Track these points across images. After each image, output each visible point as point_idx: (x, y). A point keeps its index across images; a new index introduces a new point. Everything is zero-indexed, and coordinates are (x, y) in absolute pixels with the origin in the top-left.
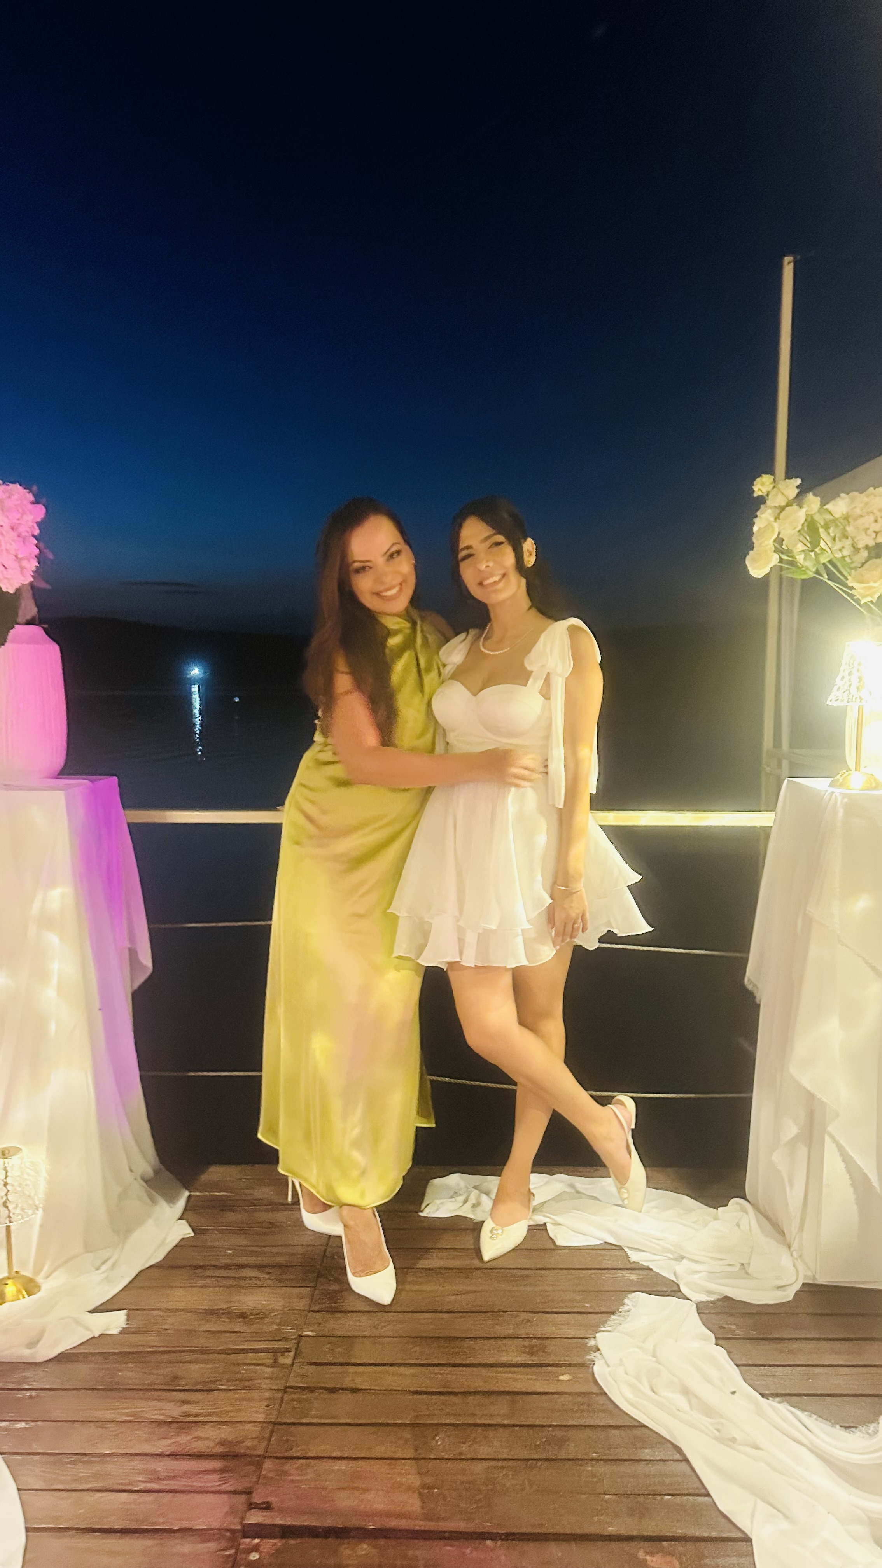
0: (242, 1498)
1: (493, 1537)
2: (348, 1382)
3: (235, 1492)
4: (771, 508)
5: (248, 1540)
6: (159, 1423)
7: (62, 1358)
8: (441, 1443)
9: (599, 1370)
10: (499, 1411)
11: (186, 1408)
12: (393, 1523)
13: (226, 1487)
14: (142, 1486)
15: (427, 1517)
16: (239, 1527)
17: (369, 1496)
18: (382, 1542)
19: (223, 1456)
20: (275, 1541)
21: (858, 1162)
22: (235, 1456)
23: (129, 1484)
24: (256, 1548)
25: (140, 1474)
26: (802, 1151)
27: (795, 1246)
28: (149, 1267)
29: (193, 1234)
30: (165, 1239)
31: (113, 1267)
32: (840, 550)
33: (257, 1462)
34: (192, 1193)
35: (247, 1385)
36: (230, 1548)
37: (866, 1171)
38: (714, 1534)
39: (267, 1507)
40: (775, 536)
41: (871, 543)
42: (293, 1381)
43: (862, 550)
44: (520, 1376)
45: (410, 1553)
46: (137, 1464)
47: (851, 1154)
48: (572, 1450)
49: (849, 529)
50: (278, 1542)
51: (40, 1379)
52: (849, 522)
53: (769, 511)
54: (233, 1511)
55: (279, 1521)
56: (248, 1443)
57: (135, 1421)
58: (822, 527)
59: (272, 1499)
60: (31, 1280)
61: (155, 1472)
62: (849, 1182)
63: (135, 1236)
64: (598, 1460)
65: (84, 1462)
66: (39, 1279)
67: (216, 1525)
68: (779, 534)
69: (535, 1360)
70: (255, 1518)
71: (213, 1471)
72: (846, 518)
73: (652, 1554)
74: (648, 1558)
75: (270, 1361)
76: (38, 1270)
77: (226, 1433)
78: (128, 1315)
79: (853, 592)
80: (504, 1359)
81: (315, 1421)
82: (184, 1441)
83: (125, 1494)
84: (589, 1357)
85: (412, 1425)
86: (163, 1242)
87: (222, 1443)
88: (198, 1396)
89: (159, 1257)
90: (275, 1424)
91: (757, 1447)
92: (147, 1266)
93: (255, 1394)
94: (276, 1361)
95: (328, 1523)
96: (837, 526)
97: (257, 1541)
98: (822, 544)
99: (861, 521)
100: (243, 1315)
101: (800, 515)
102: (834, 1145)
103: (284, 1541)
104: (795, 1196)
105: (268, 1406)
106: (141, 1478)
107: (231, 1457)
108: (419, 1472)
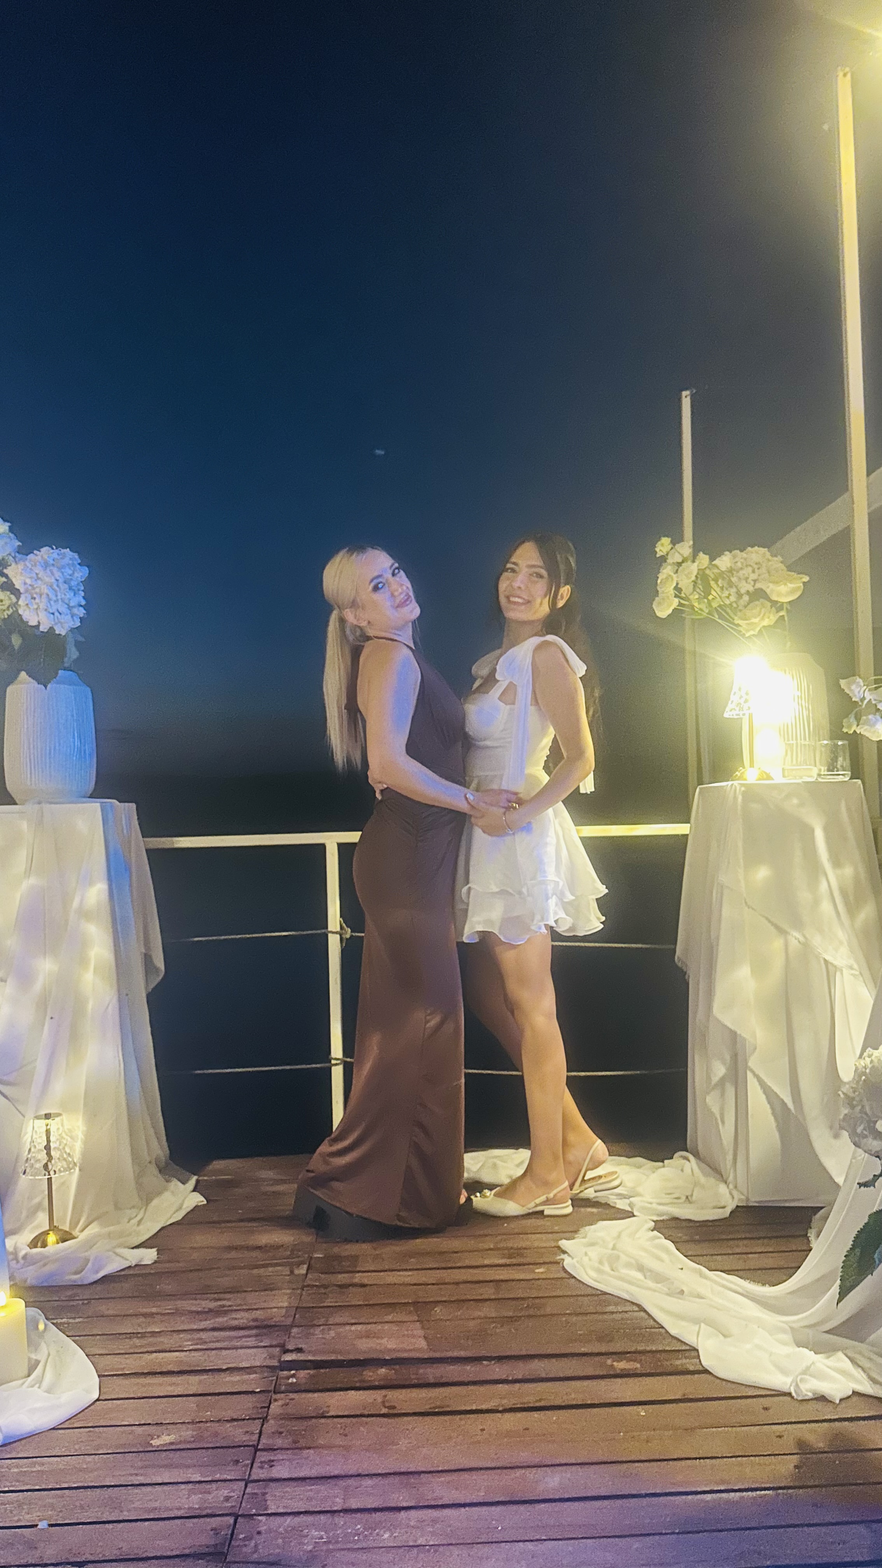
0: (278, 1349)
1: (489, 1358)
2: (356, 1280)
3: (271, 1346)
4: (670, 564)
5: (285, 1372)
6: (198, 1313)
7: (107, 1279)
8: (440, 1311)
9: (568, 1263)
10: (487, 1292)
11: (220, 1303)
12: (405, 1355)
13: (262, 1344)
14: (191, 1347)
15: (434, 1351)
16: (277, 1364)
17: (384, 1341)
18: (397, 1367)
19: (257, 1327)
20: (309, 1371)
21: (775, 1090)
22: (267, 1327)
23: (180, 1347)
24: (293, 1376)
25: (186, 1341)
26: (730, 1091)
27: (731, 1178)
28: (171, 1224)
29: (205, 1202)
30: (182, 1205)
31: (139, 1223)
32: (728, 597)
33: (286, 1329)
34: (201, 1178)
35: (269, 1288)
36: (272, 1376)
37: (782, 1096)
38: (668, 1348)
39: (299, 1350)
40: (674, 585)
41: (751, 589)
42: (308, 1282)
43: (744, 597)
44: (500, 1272)
45: (421, 1371)
46: (184, 1335)
47: (769, 1084)
48: (548, 1310)
49: (734, 579)
50: (312, 1372)
51: (88, 1293)
52: (733, 574)
53: (669, 567)
54: (272, 1357)
55: (310, 1358)
56: (277, 1319)
57: (177, 1313)
58: (713, 580)
59: (303, 1346)
60: (68, 1234)
61: (201, 1339)
62: (769, 1111)
63: (155, 1202)
64: (568, 1314)
65: (138, 1338)
66: (75, 1233)
67: (257, 1364)
68: (677, 584)
69: (514, 1261)
70: (288, 1357)
71: (249, 1336)
72: (731, 571)
73: (618, 1361)
74: (615, 1363)
75: (288, 1273)
77: (258, 1314)
78: (159, 1251)
79: (740, 628)
80: (486, 1262)
81: (331, 1304)
82: (221, 1320)
83: (178, 1353)
84: (558, 1258)
85: (415, 1303)
86: (180, 1208)
87: (255, 1320)
88: (228, 1296)
89: (179, 1216)
90: (298, 1308)
91: (702, 1297)
92: (168, 1223)
93: (279, 1292)
94: (292, 1272)
95: (352, 1357)
96: (723, 579)
97: (293, 1372)
98: (713, 592)
99: (741, 572)
100: (259, 1248)
101: (694, 568)
102: (755, 1080)
103: (315, 1371)
104: (727, 1131)
105: (290, 1298)
106: (189, 1343)
107: (264, 1327)
108: (423, 1328)
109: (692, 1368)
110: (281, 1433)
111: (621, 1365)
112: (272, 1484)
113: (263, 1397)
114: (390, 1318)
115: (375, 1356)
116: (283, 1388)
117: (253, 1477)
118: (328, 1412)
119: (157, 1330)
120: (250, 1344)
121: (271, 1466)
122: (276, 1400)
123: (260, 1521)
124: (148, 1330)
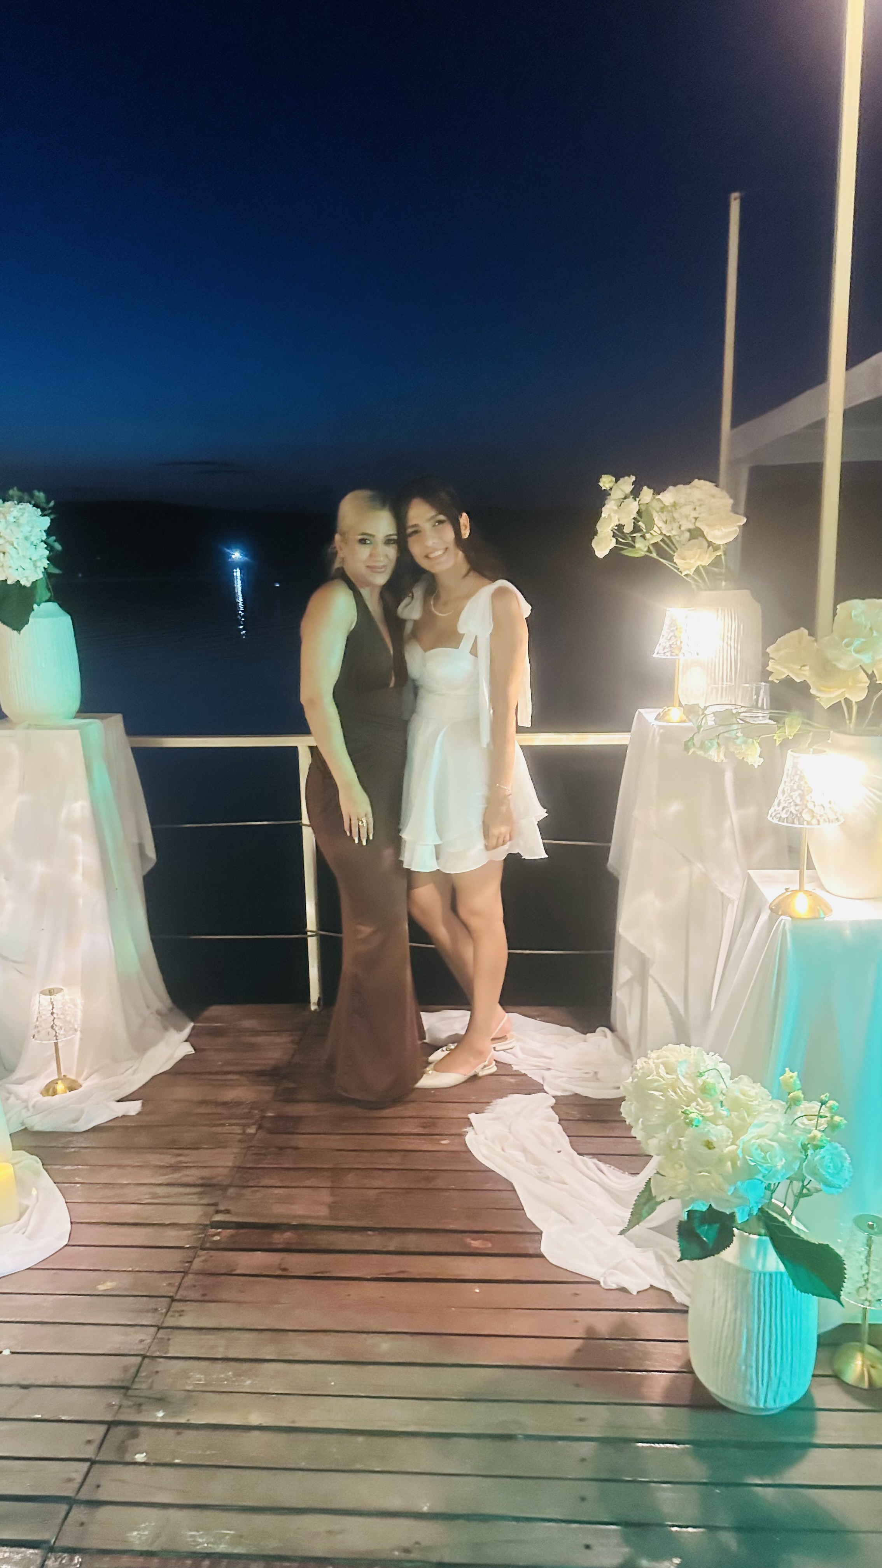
0: (212, 1208)
1: (374, 1229)
2: (293, 1144)
3: (208, 1205)
4: (614, 499)
5: (213, 1230)
6: (161, 1167)
7: (96, 1129)
8: (350, 1179)
9: (469, 1138)
10: (394, 1161)
11: (179, 1158)
12: (309, 1222)
13: (202, 1202)
14: (147, 1201)
15: (332, 1219)
16: (208, 1223)
17: (295, 1207)
18: (300, 1232)
19: (202, 1185)
20: (231, 1230)
21: (672, 998)
22: (209, 1186)
23: (139, 1200)
24: (218, 1234)
25: (145, 1194)
26: (637, 989)
28: (161, 1074)
29: (194, 1052)
30: (173, 1055)
31: (134, 1072)
33: (225, 1188)
34: (196, 1024)
35: (221, 1146)
36: (202, 1233)
37: (677, 1004)
38: (520, 1230)
39: (227, 1212)
40: (616, 523)
41: (692, 527)
42: (254, 1142)
43: (685, 533)
44: (413, 1141)
45: (318, 1237)
46: (143, 1189)
48: (439, 1183)
49: (676, 515)
50: (233, 1231)
51: (81, 1142)
52: (676, 509)
53: (613, 502)
54: (205, 1215)
55: (235, 1220)
56: (219, 1178)
57: (145, 1166)
59: (230, 1208)
60: (74, 1081)
61: (156, 1194)
63: (150, 1053)
64: (453, 1189)
65: (110, 1188)
66: (80, 1081)
67: (193, 1221)
68: (618, 521)
69: (427, 1130)
70: (218, 1218)
71: (195, 1193)
73: (475, 1240)
74: (472, 1242)
75: (240, 1132)
76: (79, 1074)
77: (206, 1173)
78: (143, 1103)
79: (679, 566)
80: (405, 1130)
81: (266, 1166)
83: (136, 1205)
84: (465, 1130)
85: (333, 1169)
86: (171, 1057)
87: (202, 1178)
88: (188, 1152)
89: (167, 1067)
90: (239, 1167)
91: (565, 1183)
92: (159, 1073)
93: (228, 1150)
94: (243, 1132)
95: (266, 1221)
96: (666, 513)
97: (219, 1230)
98: (655, 527)
99: (684, 508)
100: (225, 1104)
101: (633, 506)
102: (655, 984)
103: (236, 1231)
105: (235, 1157)
106: (147, 1196)
107: (207, 1186)
108: (332, 1195)
109: (531, 1252)
110: (195, 1286)
111: (476, 1244)
112: (177, 1332)
113: (190, 1253)
114: (308, 1183)
115: (285, 1221)
116: (208, 1245)
117: (165, 1325)
118: (235, 1270)
119: (125, 1182)
120: (192, 1201)
121: (180, 1316)
122: (199, 1256)
123: (160, 1362)
124: (119, 1181)
